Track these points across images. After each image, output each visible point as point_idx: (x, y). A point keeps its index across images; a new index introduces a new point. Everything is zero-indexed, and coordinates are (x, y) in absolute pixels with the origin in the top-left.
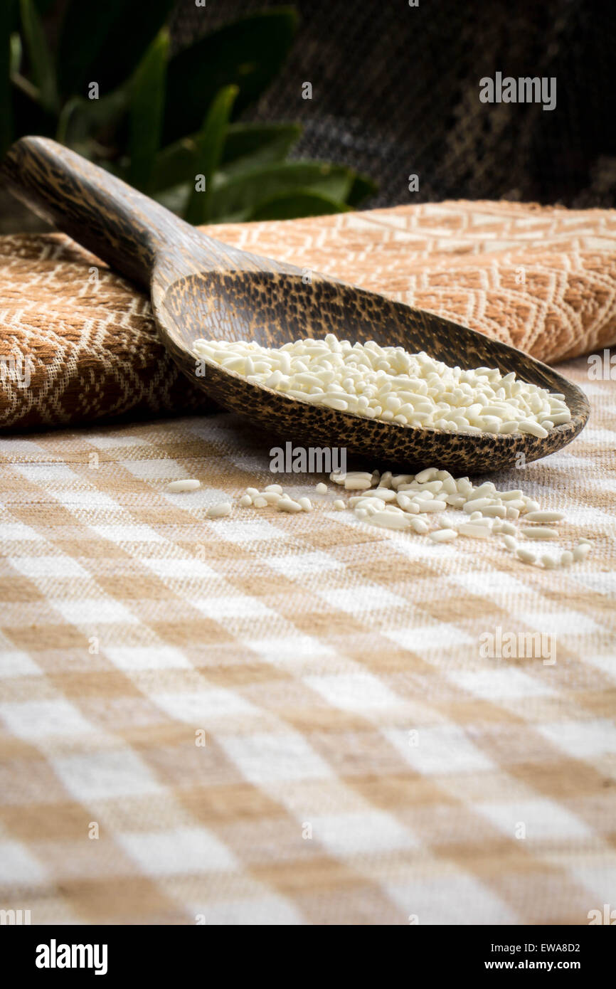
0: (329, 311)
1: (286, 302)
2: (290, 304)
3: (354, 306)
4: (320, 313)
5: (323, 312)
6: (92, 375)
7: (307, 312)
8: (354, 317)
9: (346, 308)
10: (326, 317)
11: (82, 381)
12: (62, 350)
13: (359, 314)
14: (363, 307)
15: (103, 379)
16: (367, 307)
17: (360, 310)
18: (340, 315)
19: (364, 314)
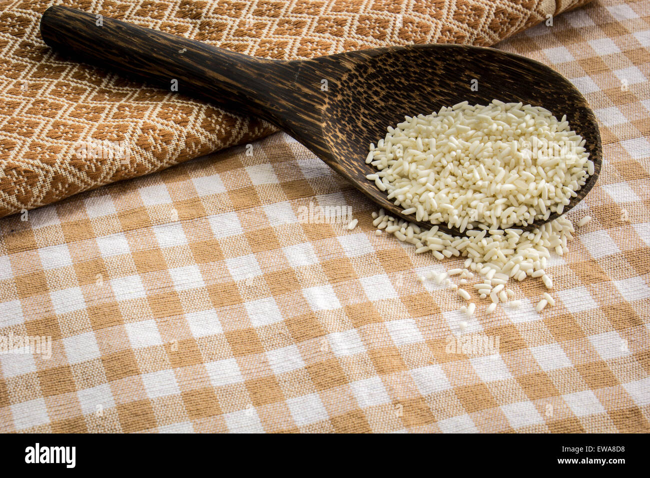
0: (373, 79)
1: (353, 93)
2: (356, 92)
3: (380, 67)
4: (370, 84)
5: (371, 82)
6: (194, 146)
7: (366, 89)
8: (385, 73)
9: (377, 71)
10: (374, 83)
11: (188, 149)
12: (176, 134)
13: (387, 70)
14: (384, 64)
15: (199, 146)
16: (386, 63)
17: (385, 67)
18: (379, 77)
19: (388, 67)
